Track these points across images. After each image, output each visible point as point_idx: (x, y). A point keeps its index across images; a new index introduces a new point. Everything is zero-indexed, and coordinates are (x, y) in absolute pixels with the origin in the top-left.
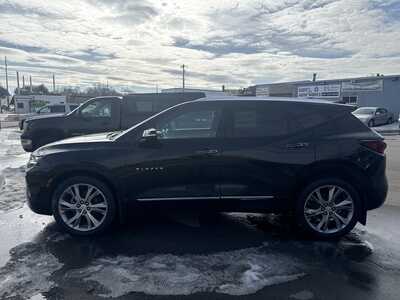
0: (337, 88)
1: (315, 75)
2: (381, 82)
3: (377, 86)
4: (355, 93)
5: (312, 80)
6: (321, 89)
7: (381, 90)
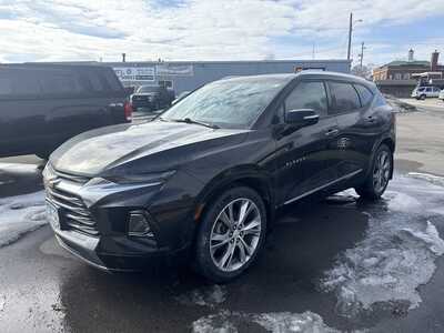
0: (150, 71)
1: (124, 55)
2: (191, 67)
3: (187, 71)
4: (169, 78)
5: (121, 61)
6: (135, 71)
7: (192, 75)
